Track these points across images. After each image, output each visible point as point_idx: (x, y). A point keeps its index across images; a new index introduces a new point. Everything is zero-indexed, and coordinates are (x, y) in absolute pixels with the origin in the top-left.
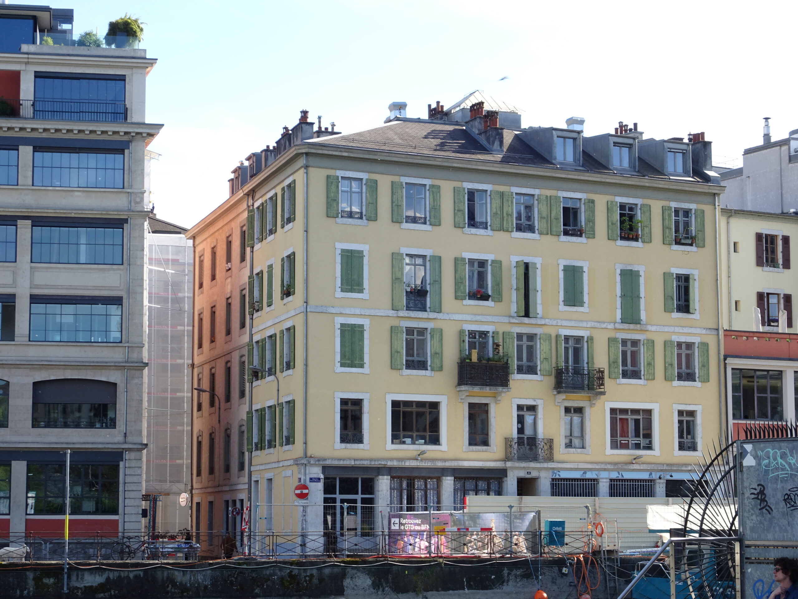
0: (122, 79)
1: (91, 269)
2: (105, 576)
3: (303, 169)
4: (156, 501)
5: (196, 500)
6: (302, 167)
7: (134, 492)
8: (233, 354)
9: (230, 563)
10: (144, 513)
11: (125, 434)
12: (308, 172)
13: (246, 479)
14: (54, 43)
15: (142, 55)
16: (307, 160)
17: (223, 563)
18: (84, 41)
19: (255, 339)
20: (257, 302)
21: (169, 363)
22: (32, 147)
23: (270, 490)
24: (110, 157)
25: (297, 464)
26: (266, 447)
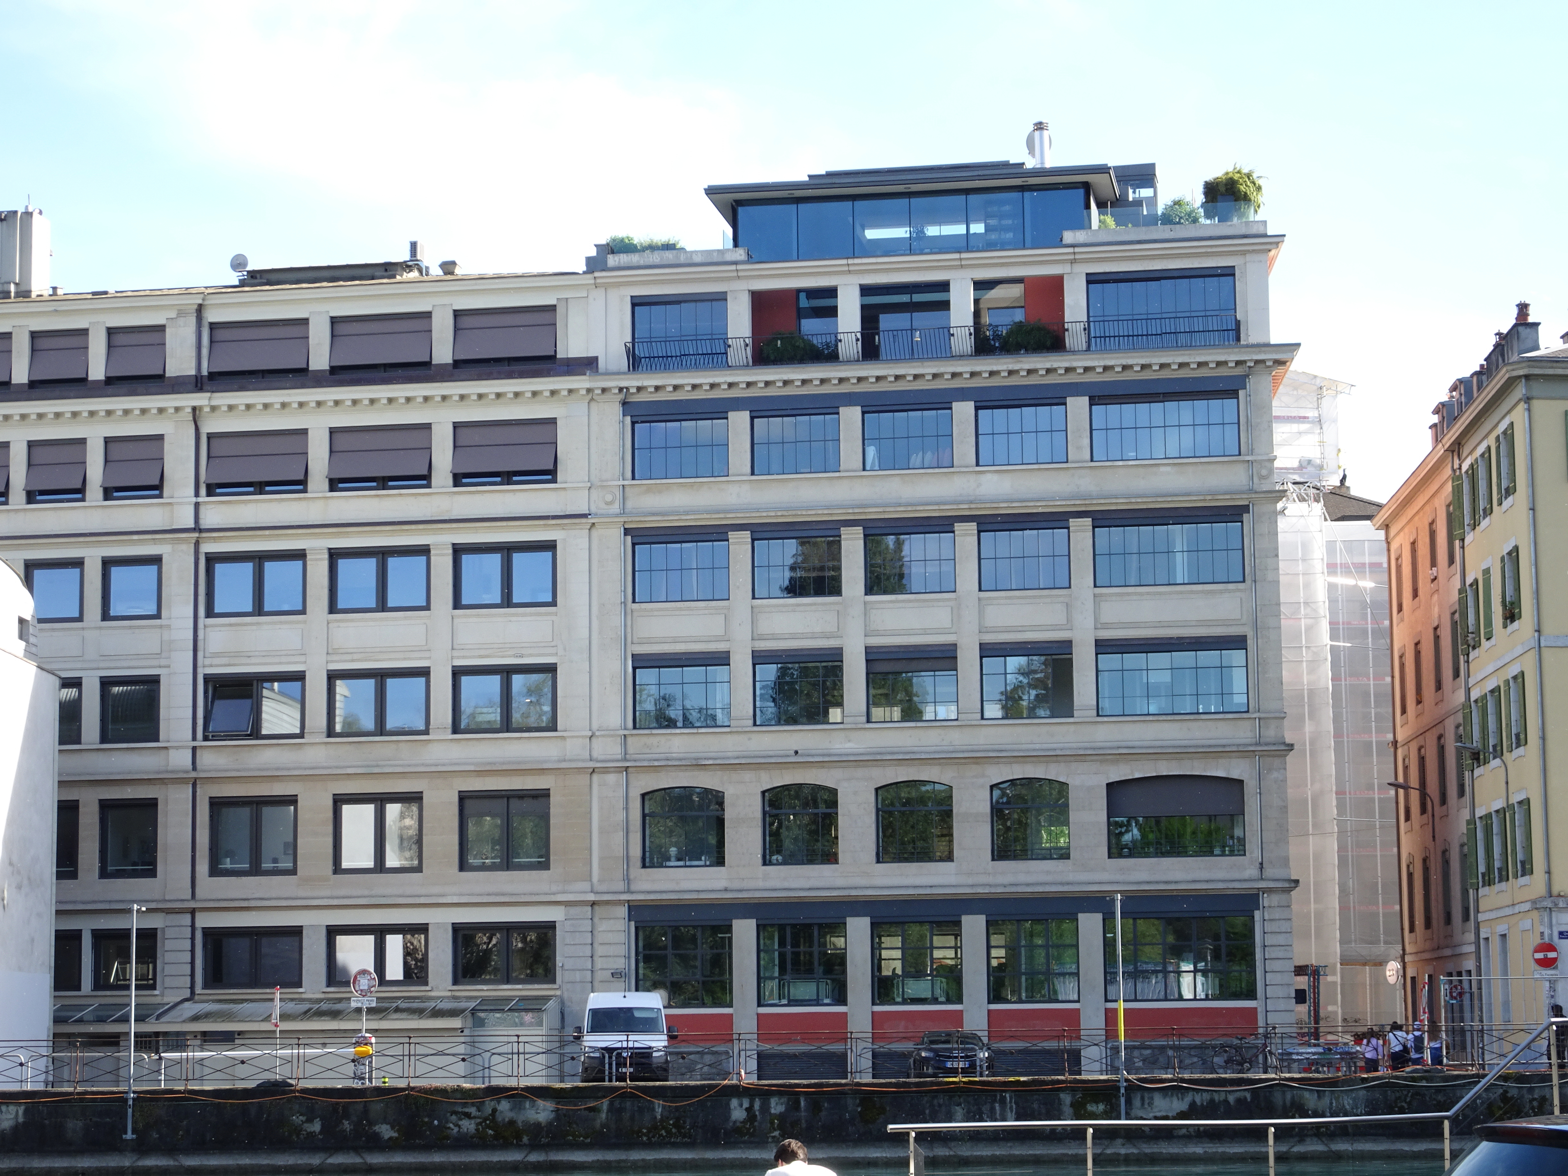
0: (1229, 273)
1: (1192, 592)
2: (1188, 1098)
3: (1522, 403)
4: (1319, 975)
5: (1410, 973)
6: (1520, 400)
7: (1281, 961)
8: (1447, 722)
9: (1397, 1077)
10: (1300, 996)
11: (1261, 864)
12: (1532, 408)
13: (1471, 937)
14: (1118, 224)
15: (1261, 230)
16: (1527, 387)
17: (1385, 1078)
18: (1170, 216)
19: (1475, 694)
20: (1472, 633)
21: (1374, 740)
22: (1087, 398)
23: (1504, 951)
24: (1215, 403)
25: (1537, 909)
26: (1497, 880)
